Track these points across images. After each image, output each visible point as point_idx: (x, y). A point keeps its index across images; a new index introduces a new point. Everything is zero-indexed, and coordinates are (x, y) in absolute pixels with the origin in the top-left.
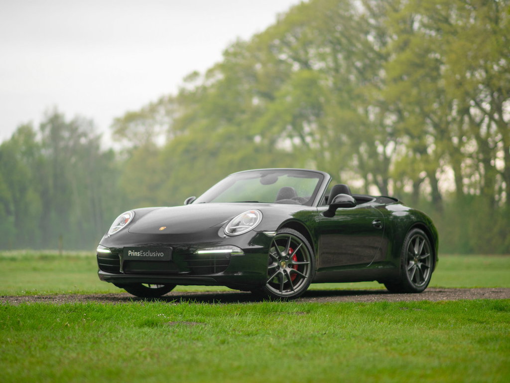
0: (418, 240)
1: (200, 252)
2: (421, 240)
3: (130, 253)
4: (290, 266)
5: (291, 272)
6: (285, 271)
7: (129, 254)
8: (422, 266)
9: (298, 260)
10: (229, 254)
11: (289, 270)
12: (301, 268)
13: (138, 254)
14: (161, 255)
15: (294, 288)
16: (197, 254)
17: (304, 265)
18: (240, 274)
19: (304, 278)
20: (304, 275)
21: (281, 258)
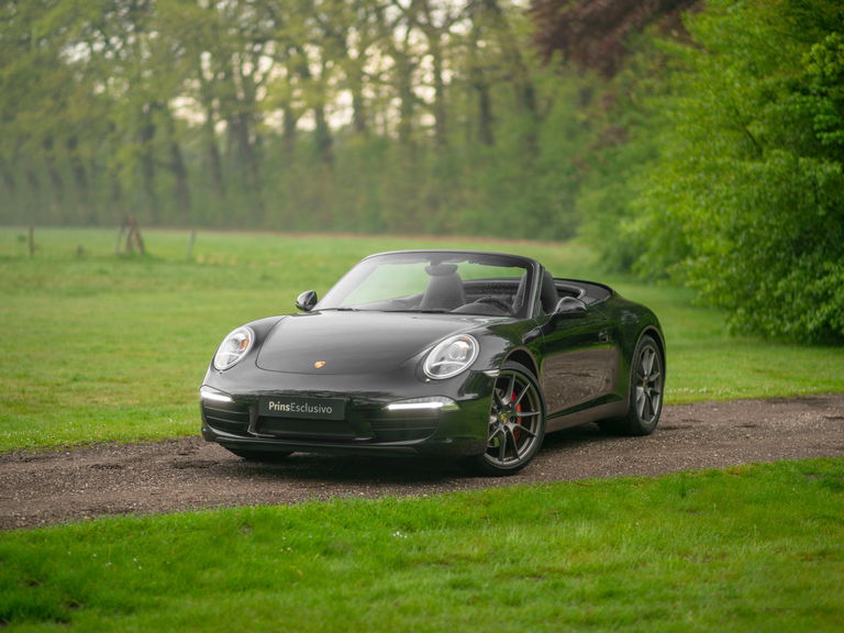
0: (647, 353)
1: (392, 407)
2: (651, 352)
3: (272, 405)
4: (513, 419)
5: (516, 429)
6: (506, 428)
7: (270, 407)
8: (651, 392)
9: (523, 410)
10: (439, 409)
11: (511, 427)
12: (526, 422)
13: (287, 408)
14: (328, 410)
15: (519, 452)
16: (387, 410)
17: (530, 417)
18: (449, 441)
19: (532, 436)
20: (531, 431)
21: (500, 407)
